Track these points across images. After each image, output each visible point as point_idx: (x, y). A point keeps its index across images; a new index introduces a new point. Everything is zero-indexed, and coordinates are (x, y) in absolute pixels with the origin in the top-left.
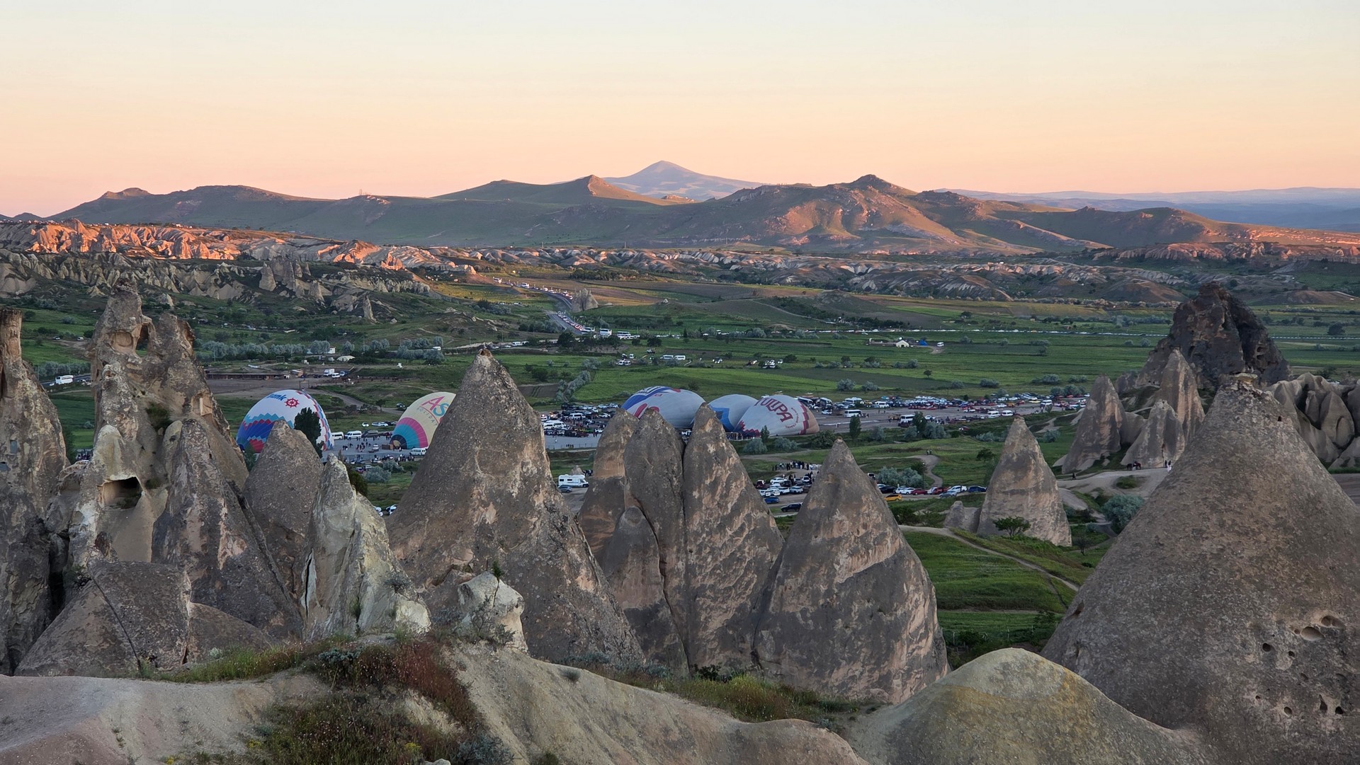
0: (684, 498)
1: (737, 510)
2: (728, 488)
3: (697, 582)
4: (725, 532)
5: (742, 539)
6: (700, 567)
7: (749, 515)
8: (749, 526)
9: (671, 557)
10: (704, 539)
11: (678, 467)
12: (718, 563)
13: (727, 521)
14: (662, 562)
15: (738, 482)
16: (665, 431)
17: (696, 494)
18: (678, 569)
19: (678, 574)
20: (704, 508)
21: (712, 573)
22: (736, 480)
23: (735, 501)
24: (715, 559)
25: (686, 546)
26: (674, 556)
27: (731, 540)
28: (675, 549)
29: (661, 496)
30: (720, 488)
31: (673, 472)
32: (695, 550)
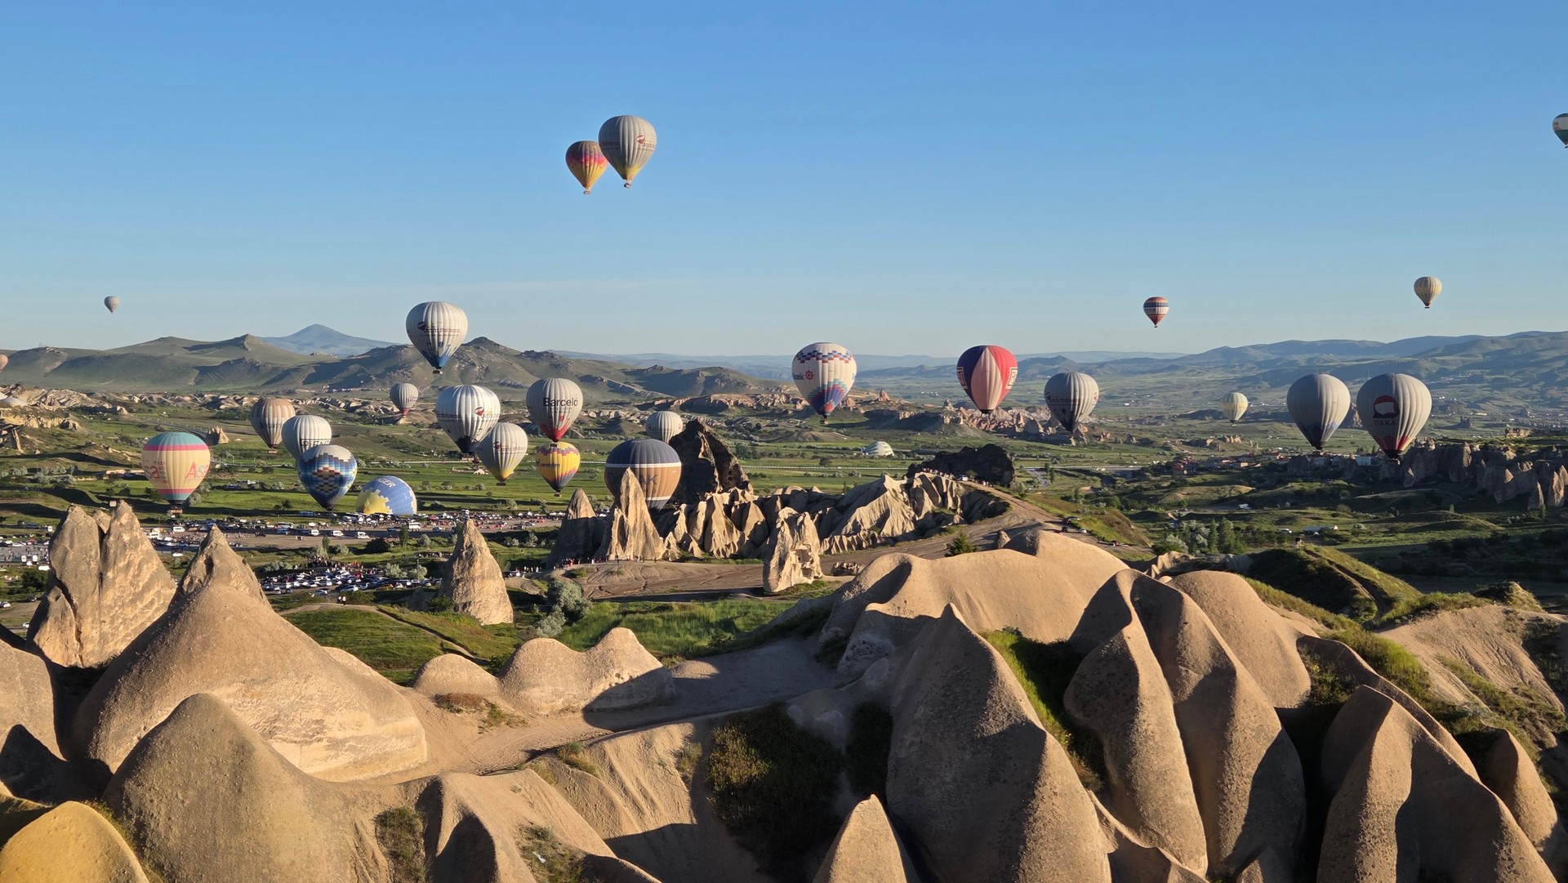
0: (101, 577)
1: (147, 587)
2: (140, 569)
3: (109, 648)
4: (137, 605)
5: (152, 611)
6: (113, 635)
7: (159, 592)
8: (159, 600)
9: (86, 628)
10: (116, 611)
11: (97, 553)
12: (129, 631)
13: (138, 597)
14: (79, 632)
15: (150, 565)
16: (86, 523)
17: (110, 574)
18: (93, 637)
19: (92, 641)
20: (117, 586)
21: (124, 639)
22: (147, 562)
23: (146, 580)
24: (126, 628)
25: (100, 618)
26: (89, 626)
27: (142, 612)
28: (90, 620)
29: (79, 577)
30: (132, 569)
31: (91, 556)
32: (108, 621)
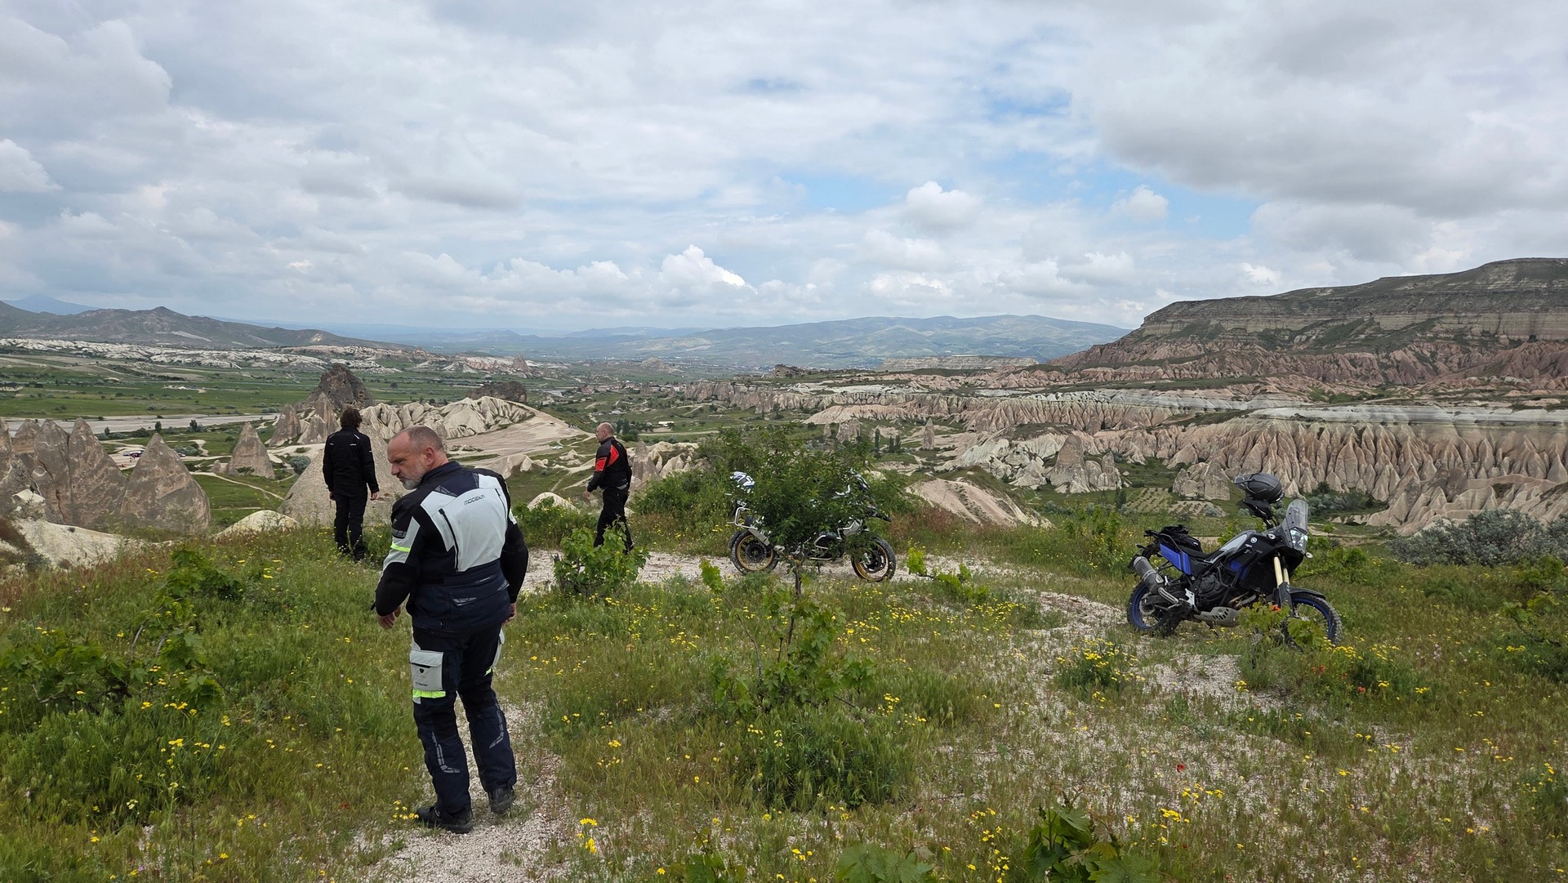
0: (69, 462)
2: (94, 456)
3: (77, 502)
4: (93, 477)
5: (103, 480)
6: (80, 494)
7: (106, 469)
8: (107, 474)
9: (62, 490)
10: (81, 481)
11: (65, 447)
12: (90, 492)
13: (94, 472)
14: (57, 493)
16: (57, 430)
17: (76, 460)
18: (67, 496)
21: (87, 496)
23: (99, 463)
24: (88, 490)
25: (71, 485)
26: (64, 490)
27: (97, 481)
28: (65, 486)
29: (56, 461)
30: (90, 456)
31: (63, 449)
